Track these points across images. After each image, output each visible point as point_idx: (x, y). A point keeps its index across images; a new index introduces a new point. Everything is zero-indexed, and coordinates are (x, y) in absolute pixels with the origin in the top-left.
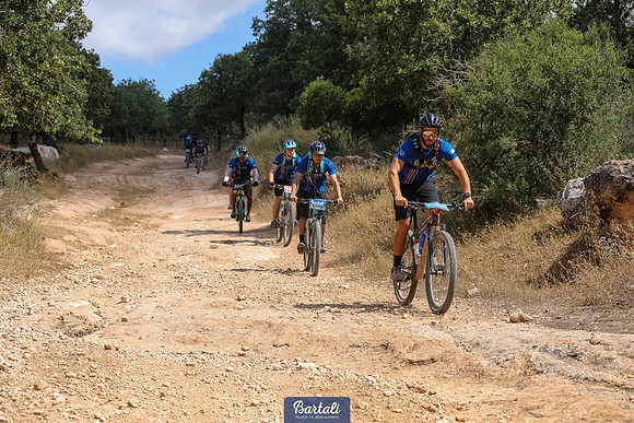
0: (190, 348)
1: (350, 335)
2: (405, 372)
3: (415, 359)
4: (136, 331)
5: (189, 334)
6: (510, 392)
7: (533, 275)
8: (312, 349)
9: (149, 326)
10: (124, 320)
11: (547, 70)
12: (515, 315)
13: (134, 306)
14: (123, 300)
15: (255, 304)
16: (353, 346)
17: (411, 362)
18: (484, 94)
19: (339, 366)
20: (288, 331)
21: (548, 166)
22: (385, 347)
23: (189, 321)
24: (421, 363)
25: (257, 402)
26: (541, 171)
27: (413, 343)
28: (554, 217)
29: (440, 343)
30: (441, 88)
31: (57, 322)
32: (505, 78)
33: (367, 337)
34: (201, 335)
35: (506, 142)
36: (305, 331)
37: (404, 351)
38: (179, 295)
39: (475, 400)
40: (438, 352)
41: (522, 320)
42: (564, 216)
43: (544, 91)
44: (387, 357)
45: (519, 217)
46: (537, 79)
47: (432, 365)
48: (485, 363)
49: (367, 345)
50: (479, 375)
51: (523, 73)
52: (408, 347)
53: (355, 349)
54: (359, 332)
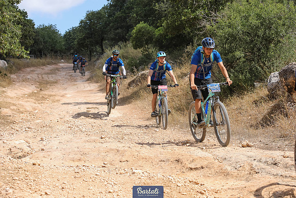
1: (159, 155)
2: (188, 174)
3: (193, 167)
4: (49, 155)
5: (76, 157)
6: (243, 183)
7: (254, 123)
8: (140, 163)
9: (56, 152)
10: (42, 150)
11: (259, 16)
12: (244, 143)
13: (48, 143)
14: (42, 140)
15: (110, 140)
17: (191, 169)
18: (227, 30)
19: (154, 171)
20: (127, 154)
21: (260, 66)
22: (178, 161)
23: (76, 149)
24: (196, 169)
25: (111, 191)
26: (257, 69)
27: (192, 159)
28: (264, 92)
29: (205, 159)
30: (204, 27)
31: (8, 151)
32: (238, 21)
33: (169, 156)
34: (82, 157)
35: (238, 54)
36: (136, 154)
37: (187, 163)
38: (71, 136)
39: (224, 188)
40: (204, 163)
41: (248, 146)
42: (269, 91)
43: (257, 27)
44: (179, 166)
45: (246, 93)
46: (254, 21)
47: (202, 170)
48: (229, 168)
49: (168, 160)
50: (226, 174)
51: (246, 18)
52: (189, 161)
53: (162, 162)
54: (164, 153)
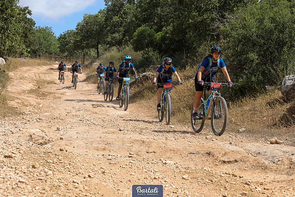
0: (102, 153)
1: (188, 148)
2: (222, 166)
3: (226, 160)
4: (71, 144)
5: (100, 146)
8: (168, 154)
9: (77, 141)
12: (273, 140)
13: (65, 132)
14: (58, 129)
16: (191, 153)
17: (224, 162)
19: (184, 163)
20: (154, 145)
21: (274, 69)
22: (209, 154)
23: (99, 139)
24: (229, 162)
25: (157, 177)
27: (224, 152)
29: (238, 152)
33: (198, 149)
34: (107, 146)
36: (163, 145)
37: (219, 156)
39: (266, 180)
40: (238, 157)
41: (277, 143)
44: (210, 159)
46: (268, 24)
47: (236, 163)
48: (266, 162)
49: (198, 153)
51: (261, 21)
52: (221, 154)
53: (192, 155)
54: (193, 146)
